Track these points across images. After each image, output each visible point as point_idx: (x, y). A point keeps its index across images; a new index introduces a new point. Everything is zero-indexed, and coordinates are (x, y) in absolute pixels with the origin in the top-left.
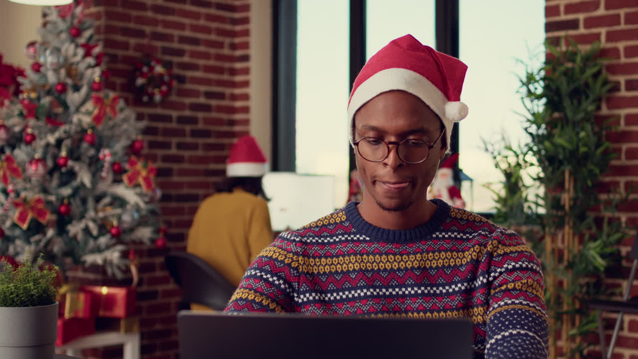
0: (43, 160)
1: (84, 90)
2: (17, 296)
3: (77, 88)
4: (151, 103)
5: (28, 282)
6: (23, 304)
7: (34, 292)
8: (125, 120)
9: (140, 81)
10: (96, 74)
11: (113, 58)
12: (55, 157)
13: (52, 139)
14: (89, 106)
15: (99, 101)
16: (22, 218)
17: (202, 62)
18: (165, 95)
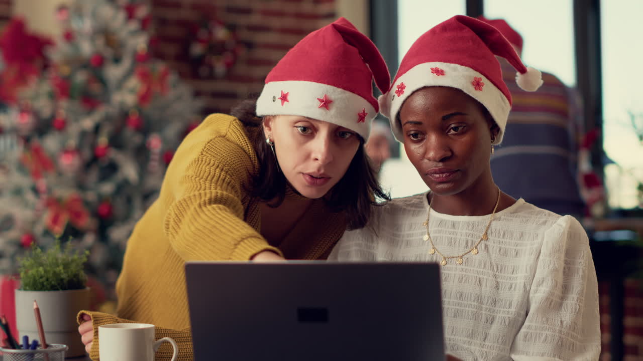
0: (78, 150)
1: (126, 63)
2: (47, 280)
3: (117, 60)
4: (211, 77)
5: (58, 266)
6: (53, 288)
7: (64, 276)
8: (179, 98)
9: (197, 49)
10: (140, 43)
11: (163, 22)
12: (94, 147)
13: (88, 123)
14: (134, 83)
15: (145, 77)
16: (55, 220)
17: (276, 22)
18: (230, 66)
